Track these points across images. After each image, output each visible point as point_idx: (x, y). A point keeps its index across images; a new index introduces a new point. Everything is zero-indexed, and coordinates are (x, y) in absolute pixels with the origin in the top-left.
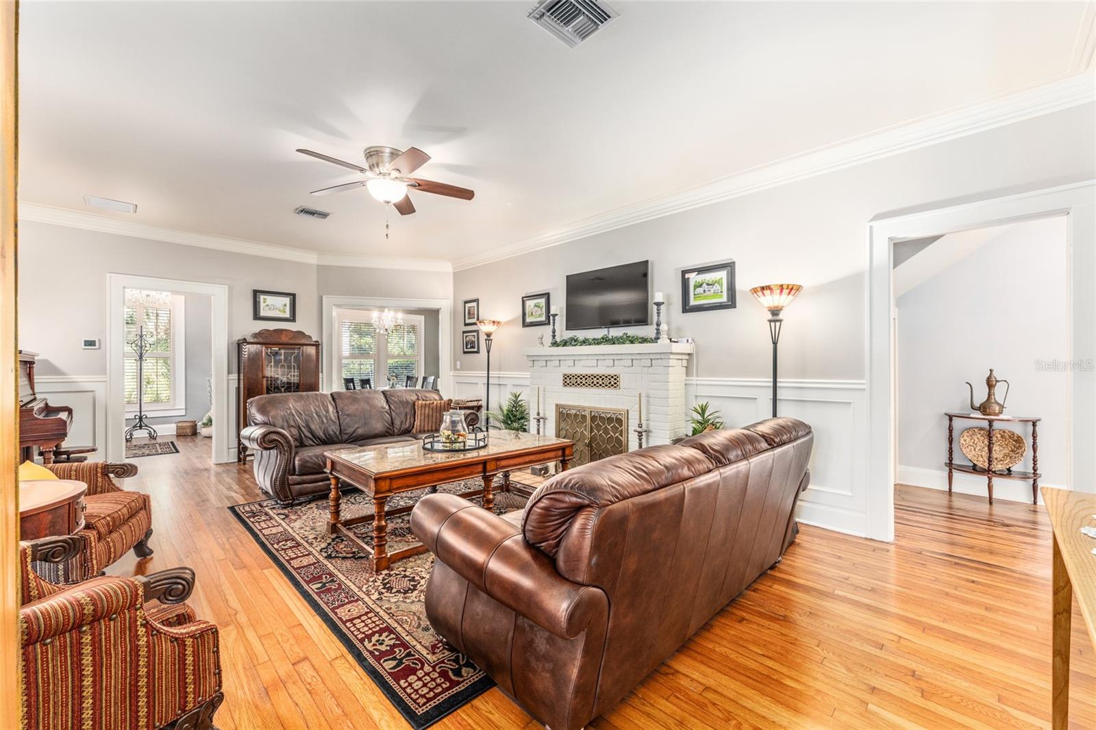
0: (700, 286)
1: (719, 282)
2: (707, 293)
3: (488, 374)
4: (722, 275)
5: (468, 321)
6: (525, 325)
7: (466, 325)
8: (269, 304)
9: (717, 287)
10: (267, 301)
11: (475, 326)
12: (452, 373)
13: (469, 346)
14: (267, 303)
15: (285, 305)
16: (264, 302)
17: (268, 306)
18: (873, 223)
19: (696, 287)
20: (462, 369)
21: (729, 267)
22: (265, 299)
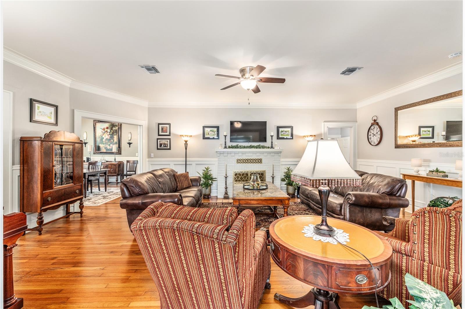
0: (283, 132)
1: (288, 131)
2: (285, 134)
3: (186, 159)
4: (289, 129)
5: (160, 133)
6: (204, 138)
7: (159, 135)
8: (42, 111)
9: (288, 132)
10: (40, 108)
11: (169, 136)
12: (147, 160)
13: (163, 146)
14: (40, 110)
15: (51, 113)
16: (38, 109)
17: (40, 112)
18: (324, 123)
19: (281, 132)
20: (155, 157)
21: (292, 128)
22: (38, 107)
